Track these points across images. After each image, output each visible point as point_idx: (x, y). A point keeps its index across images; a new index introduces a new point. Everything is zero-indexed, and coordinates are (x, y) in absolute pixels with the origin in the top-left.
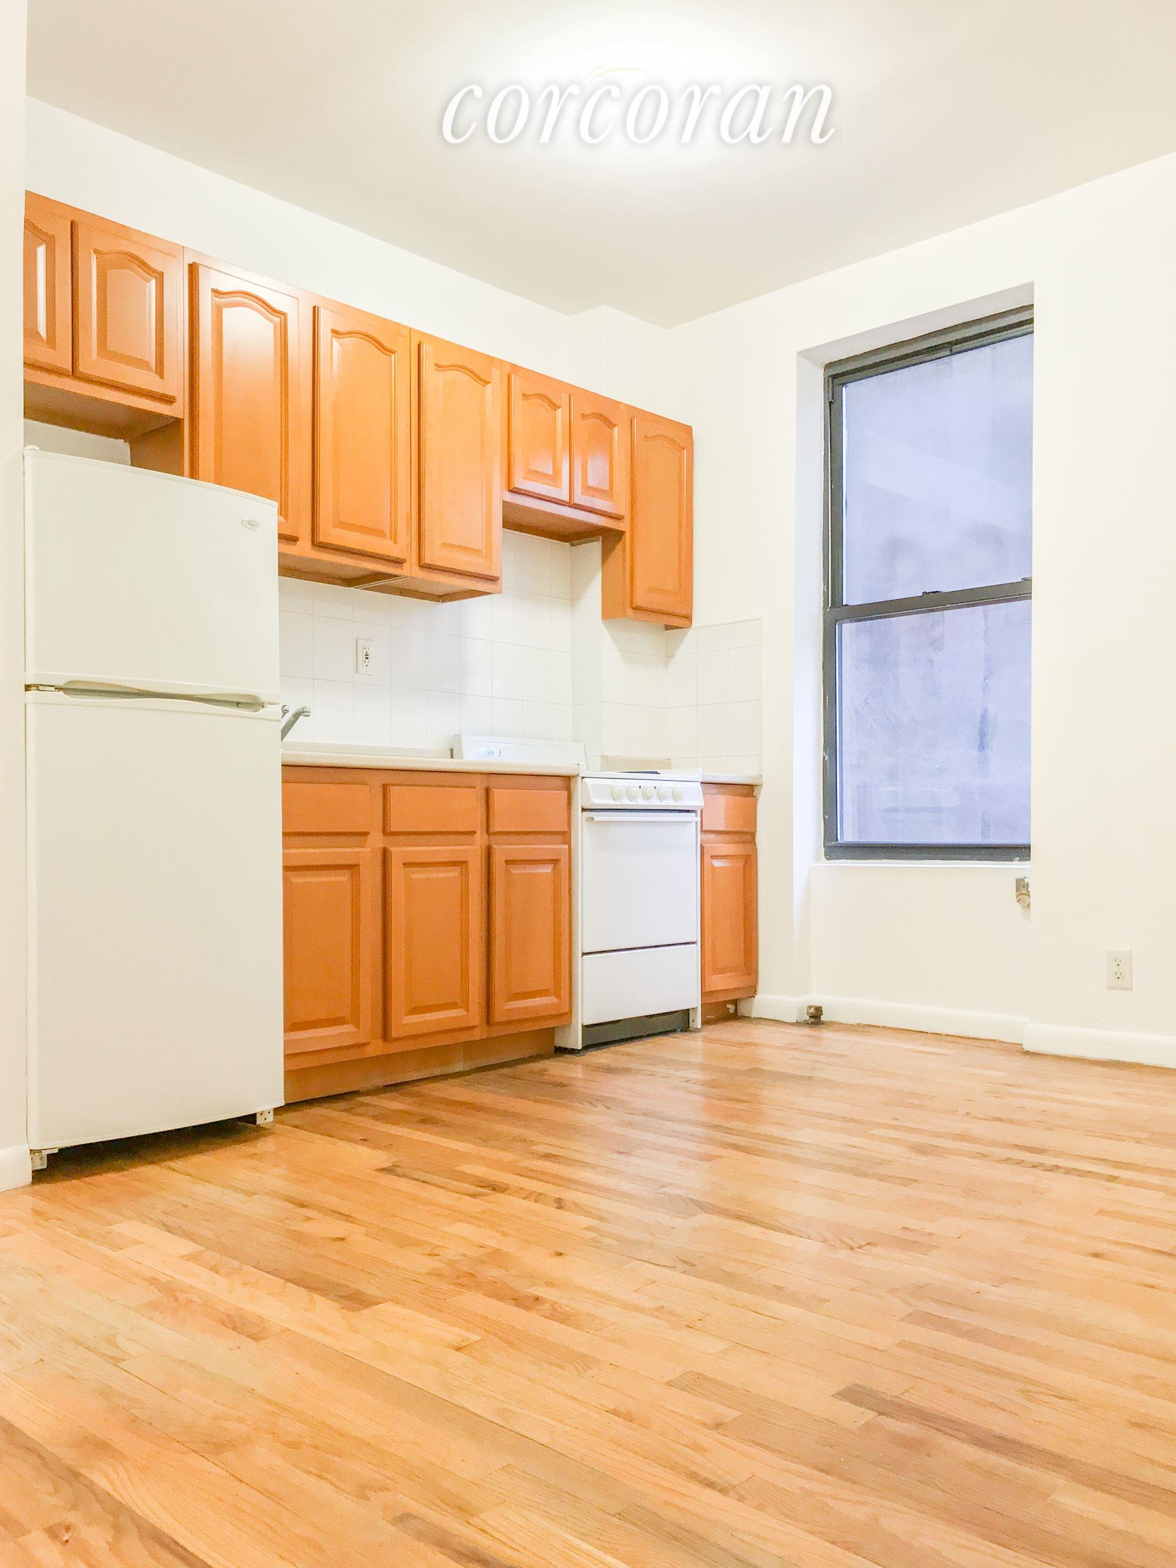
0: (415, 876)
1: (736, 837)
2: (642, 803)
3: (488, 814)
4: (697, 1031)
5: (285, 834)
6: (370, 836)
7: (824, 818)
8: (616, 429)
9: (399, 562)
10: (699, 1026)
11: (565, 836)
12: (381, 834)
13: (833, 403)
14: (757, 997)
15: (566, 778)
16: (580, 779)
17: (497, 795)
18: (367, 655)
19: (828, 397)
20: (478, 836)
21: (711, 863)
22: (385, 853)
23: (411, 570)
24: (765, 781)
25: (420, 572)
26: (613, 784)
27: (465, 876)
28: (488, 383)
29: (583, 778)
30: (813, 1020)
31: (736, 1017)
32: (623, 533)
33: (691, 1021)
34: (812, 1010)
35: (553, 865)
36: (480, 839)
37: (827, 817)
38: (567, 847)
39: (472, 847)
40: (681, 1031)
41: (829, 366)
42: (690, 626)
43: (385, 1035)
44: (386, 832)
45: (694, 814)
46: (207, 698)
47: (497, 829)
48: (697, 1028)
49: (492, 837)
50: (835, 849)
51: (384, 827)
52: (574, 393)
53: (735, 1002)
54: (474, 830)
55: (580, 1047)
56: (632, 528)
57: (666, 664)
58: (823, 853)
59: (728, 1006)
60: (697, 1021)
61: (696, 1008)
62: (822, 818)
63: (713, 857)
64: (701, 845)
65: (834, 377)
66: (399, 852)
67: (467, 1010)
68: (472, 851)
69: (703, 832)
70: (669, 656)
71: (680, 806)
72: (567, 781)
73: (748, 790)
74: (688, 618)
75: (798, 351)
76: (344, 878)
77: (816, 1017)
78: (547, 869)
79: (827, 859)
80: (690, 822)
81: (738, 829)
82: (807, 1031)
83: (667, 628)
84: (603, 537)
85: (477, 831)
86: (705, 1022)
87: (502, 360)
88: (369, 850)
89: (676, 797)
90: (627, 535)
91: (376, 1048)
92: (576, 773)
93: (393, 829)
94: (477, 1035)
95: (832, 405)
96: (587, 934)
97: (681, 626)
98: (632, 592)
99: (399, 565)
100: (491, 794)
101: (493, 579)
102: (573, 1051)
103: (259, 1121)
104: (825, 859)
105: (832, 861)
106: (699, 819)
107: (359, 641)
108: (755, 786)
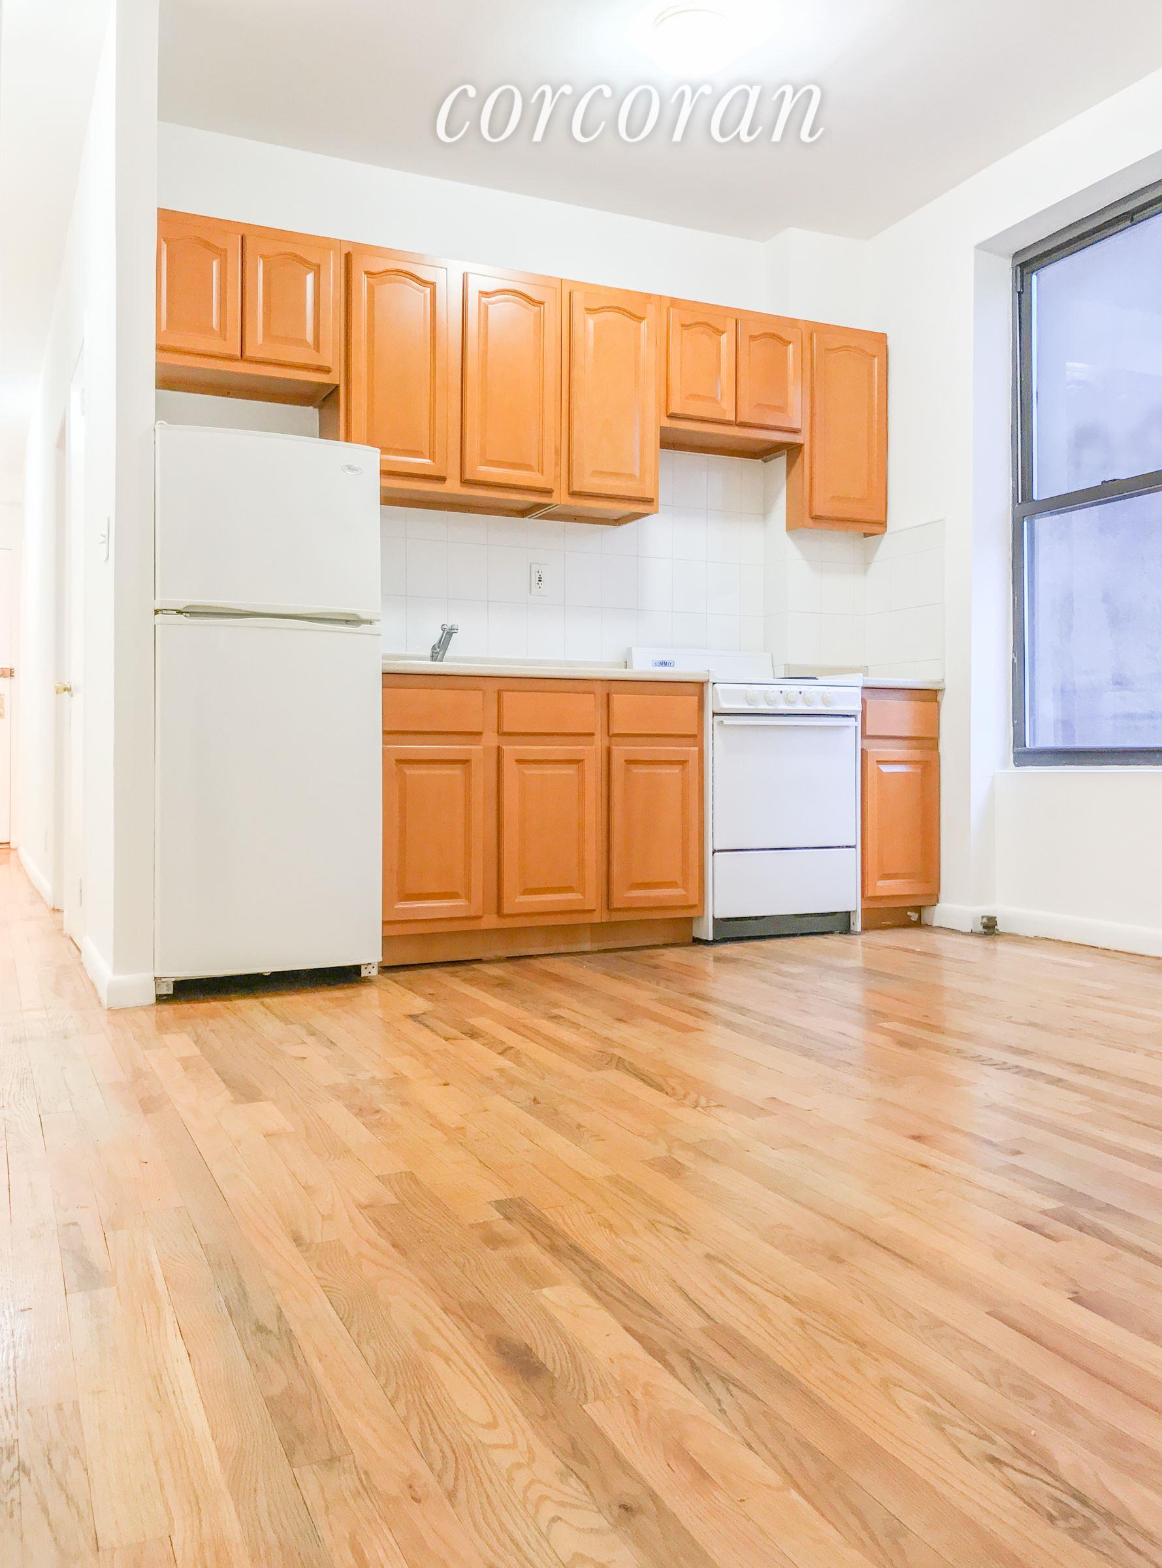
0: (527, 772)
1: (914, 743)
2: (783, 707)
3: (608, 717)
4: (856, 933)
5: (385, 733)
6: (484, 735)
7: (1013, 723)
8: (791, 346)
9: (548, 492)
10: (859, 929)
11: (696, 738)
12: (496, 734)
13: (1022, 293)
14: (938, 905)
15: (698, 684)
16: (710, 685)
17: (616, 698)
18: (541, 578)
19: (1016, 287)
20: (597, 737)
21: (878, 768)
22: (499, 750)
23: (561, 499)
24: (948, 685)
25: (569, 498)
26: (767, 689)
27: (582, 773)
28: (644, 319)
29: (714, 683)
30: (986, 930)
31: (919, 924)
32: (801, 445)
33: (851, 924)
34: (985, 920)
35: (681, 766)
36: (600, 741)
37: (1016, 722)
38: (697, 749)
39: (589, 747)
40: (840, 933)
41: (1016, 255)
42: (883, 533)
43: (499, 912)
44: (501, 733)
45: (854, 719)
46: (308, 616)
47: (616, 731)
48: (856, 932)
49: (614, 739)
50: (1025, 755)
51: (499, 726)
52: (739, 317)
53: (918, 909)
54: (592, 732)
55: (711, 938)
56: (811, 440)
57: (865, 571)
58: (1012, 760)
59: (909, 913)
60: (857, 925)
61: (856, 911)
62: (1012, 723)
63: (879, 762)
64: (862, 750)
65: (1023, 265)
66: (511, 750)
67: (583, 894)
68: (592, 752)
69: (864, 736)
70: (866, 563)
71: (831, 711)
72: (699, 688)
73: (930, 696)
74: (883, 524)
75: (975, 244)
76: (457, 772)
77: (990, 927)
78: (676, 770)
79: (1017, 766)
80: (847, 727)
81: (913, 735)
82: (980, 943)
83: (866, 535)
84: (787, 451)
85: (596, 733)
86: (865, 929)
87: (660, 296)
88: (481, 747)
89: (825, 701)
90: (806, 448)
91: (490, 921)
92: (706, 679)
93: (505, 730)
94: (596, 918)
95: (1023, 296)
96: (720, 832)
97: (875, 532)
98: (811, 501)
99: (549, 494)
100: (611, 698)
101: (649, 501)
102: (706, 942)
103: (364, 973)
104: (1013, 765)
105: (1021, 768)
106: (859, 724)
107: (533, 566)
108: (939, 690)
